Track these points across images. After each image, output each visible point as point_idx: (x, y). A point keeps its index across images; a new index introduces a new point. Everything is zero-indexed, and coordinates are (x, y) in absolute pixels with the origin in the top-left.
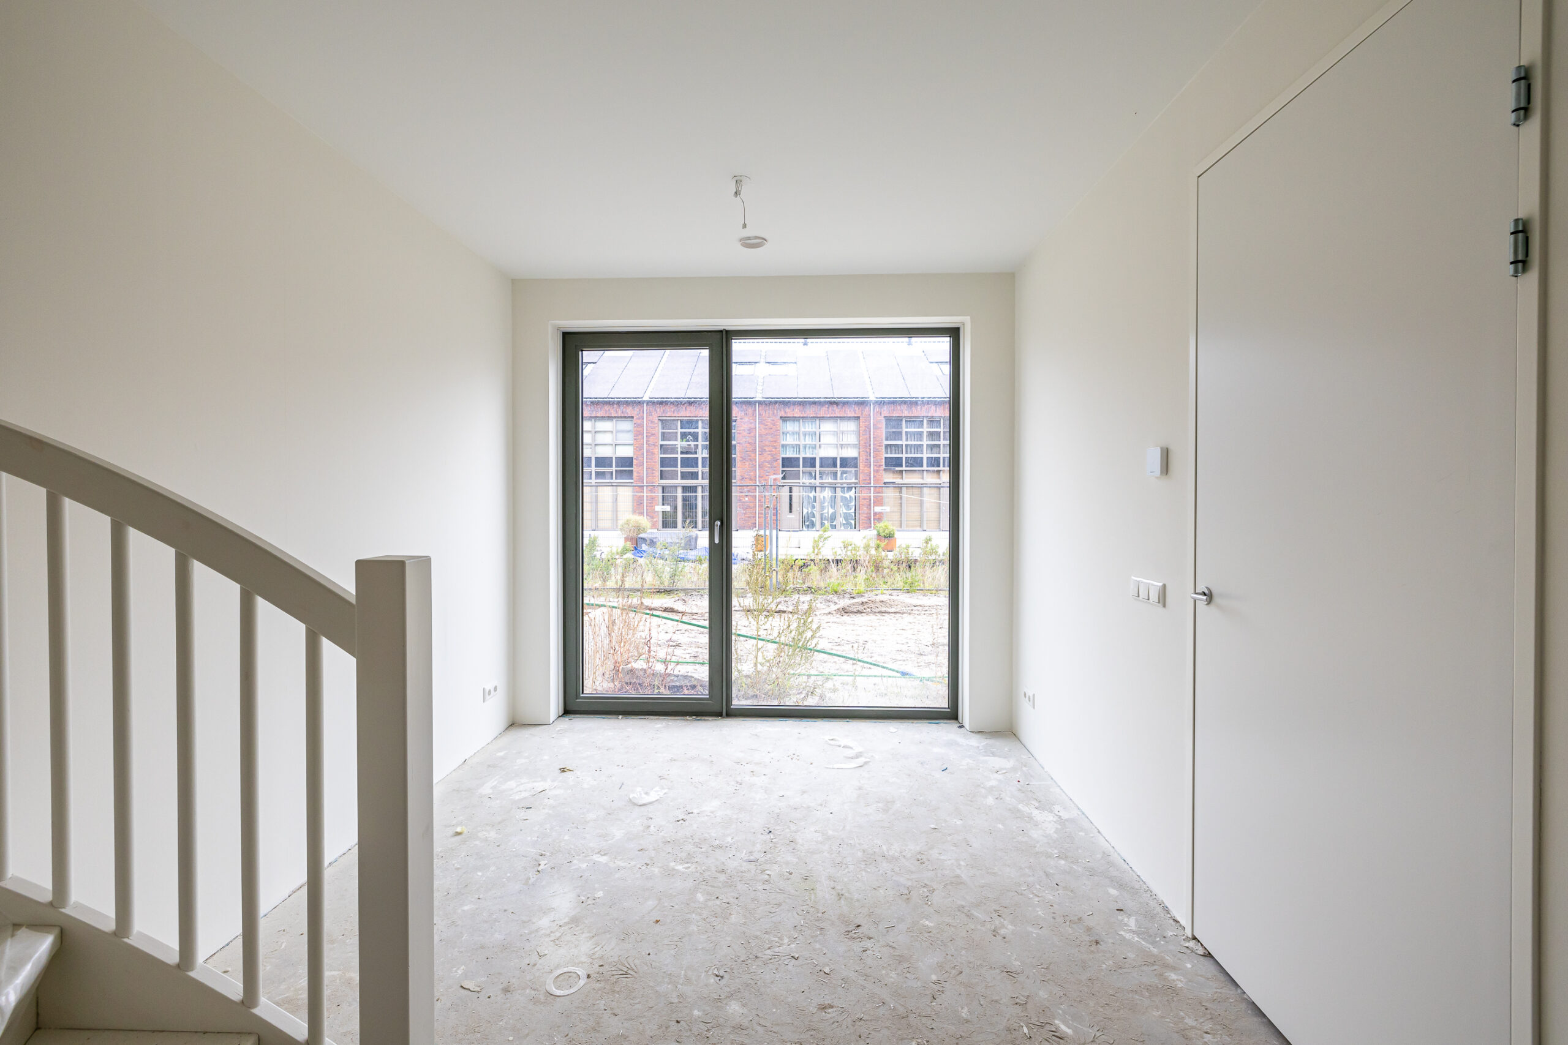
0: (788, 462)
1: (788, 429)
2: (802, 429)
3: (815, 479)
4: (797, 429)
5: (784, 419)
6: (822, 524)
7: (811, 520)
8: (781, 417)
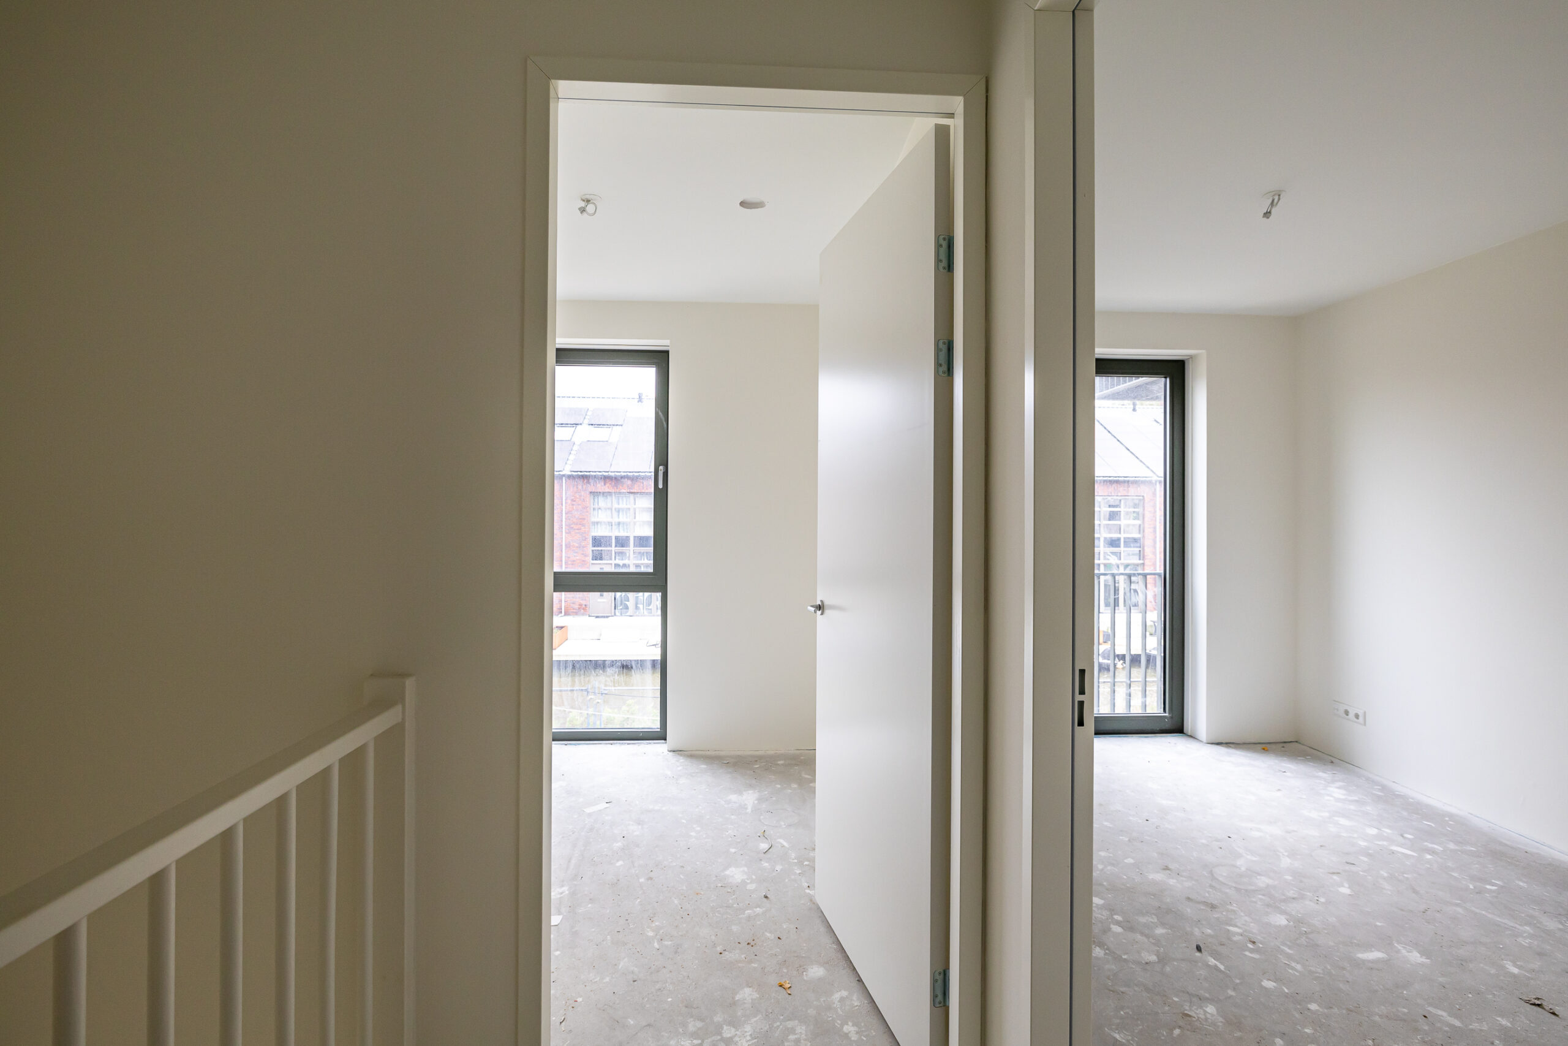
0: (597, 541)
1: (600, 505)
2: (616, 506)
3: (629, 559)
4: (609, 505)
5: (594, 494)
6: (637, 608)
7: (625, 604)
8: (591, 492)
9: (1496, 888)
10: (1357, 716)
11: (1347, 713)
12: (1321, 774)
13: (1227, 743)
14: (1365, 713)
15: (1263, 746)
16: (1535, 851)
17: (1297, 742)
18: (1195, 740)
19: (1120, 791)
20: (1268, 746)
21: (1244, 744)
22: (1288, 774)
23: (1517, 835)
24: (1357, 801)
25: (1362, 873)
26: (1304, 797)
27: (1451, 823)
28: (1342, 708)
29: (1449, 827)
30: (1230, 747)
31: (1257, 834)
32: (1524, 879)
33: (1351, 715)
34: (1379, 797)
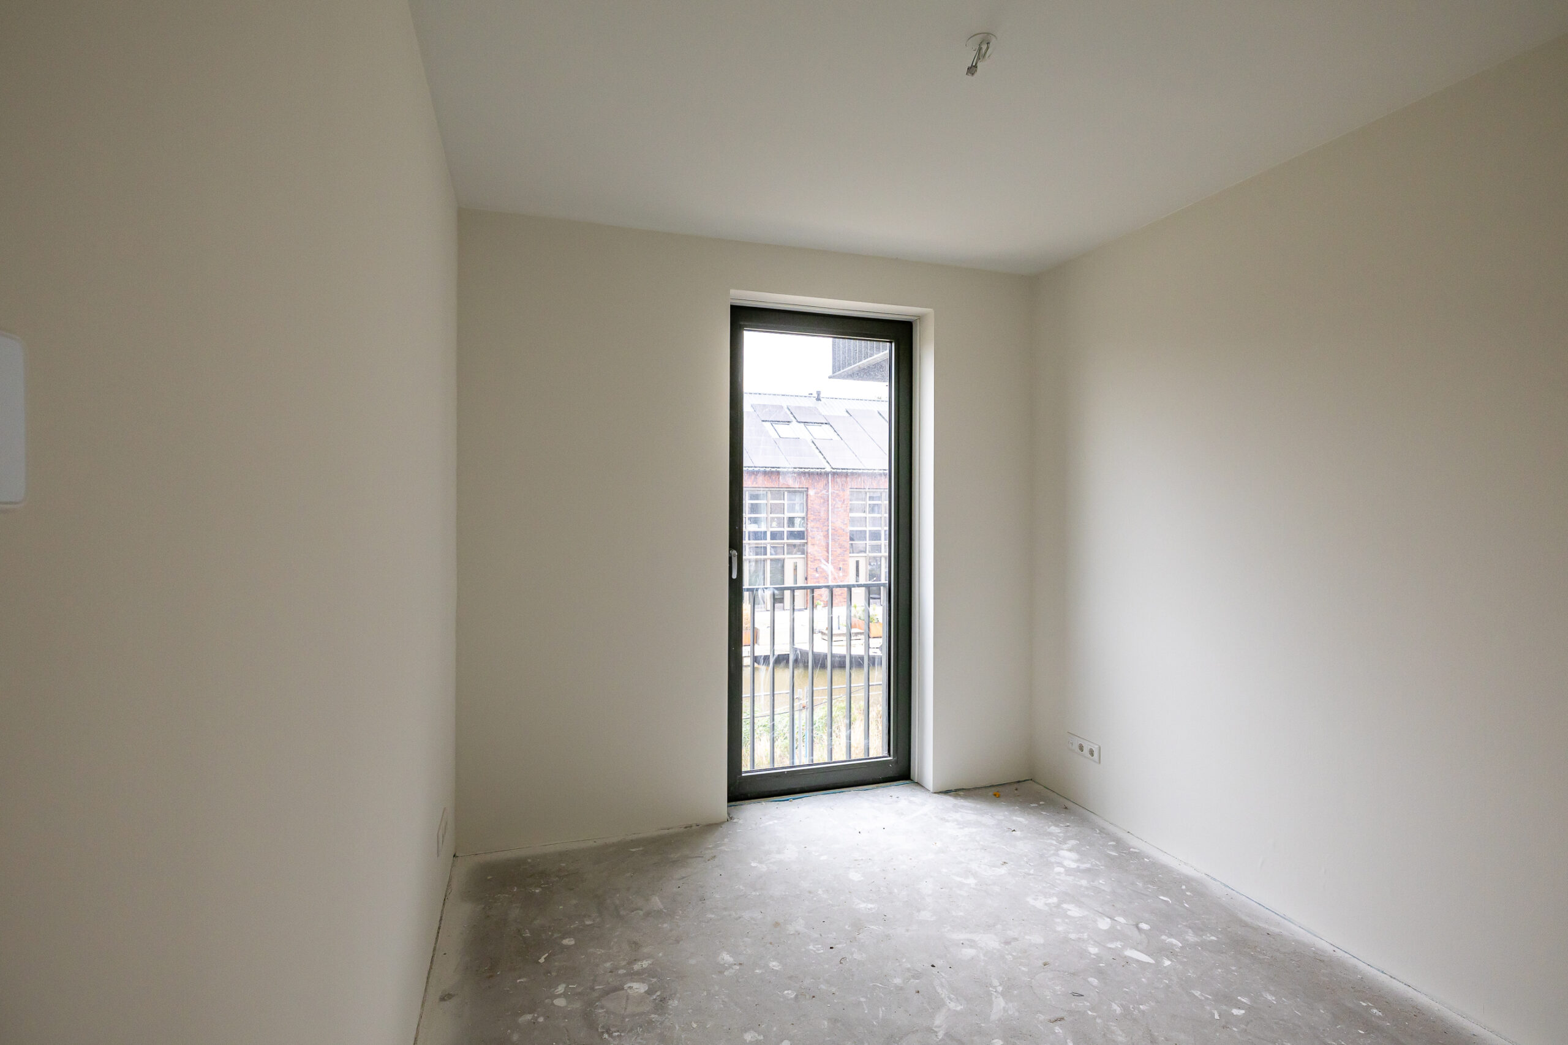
9: (1243, 1012)
10: (1092, 753)
11: (1081, 748)
12: (1054, 829)
13: (956, 790)
14: (1100, 748)
15: (994, 790)
16: (1277, 930)
17: (1031, 780)
18: (918, 788)
19: (810, 892)
20: (1000, 789)
21: (976, 788)
22: (1018, 833)
23: (1256, 904)
24: (1088, 870)
25: (1090, 1013)
26: (1032, 872)
27: (1188, 893)
28: (1077, 742)
29: (1187, 903)
30: (959, 795)
31: (969, 952)
32: (1272, 989)
33: (1086, 751)
34: (1112, 858)
